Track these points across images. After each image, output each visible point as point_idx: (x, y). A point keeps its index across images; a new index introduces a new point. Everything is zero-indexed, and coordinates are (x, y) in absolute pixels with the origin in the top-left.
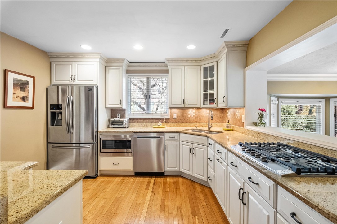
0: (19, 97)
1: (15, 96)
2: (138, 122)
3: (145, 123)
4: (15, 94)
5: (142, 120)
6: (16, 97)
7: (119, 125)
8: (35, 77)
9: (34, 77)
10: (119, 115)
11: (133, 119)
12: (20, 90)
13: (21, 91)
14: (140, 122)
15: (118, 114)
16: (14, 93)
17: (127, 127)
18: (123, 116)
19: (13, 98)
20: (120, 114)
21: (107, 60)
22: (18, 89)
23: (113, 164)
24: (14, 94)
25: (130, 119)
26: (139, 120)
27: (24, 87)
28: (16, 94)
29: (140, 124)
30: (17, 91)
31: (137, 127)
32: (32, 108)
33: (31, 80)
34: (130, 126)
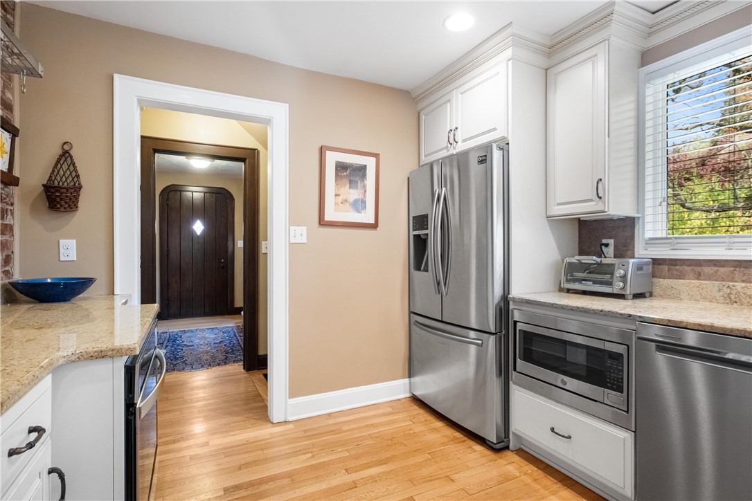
0: (346, 201)
1: (340, 199)
2: (699, 276)
3: (739, 285)
4: (339, 195)
5: (722, 270)
6: (342, 203)
7: (595, 282)
8: (379, 154)
9: (376, 156)
10: (607, 245)
11: (674, 262)
12: (348, 185)
13: (350, 188)
14: (709, 278)
15: (604, 241)
16: (338, 193)
17: (628, 291)
18: (625, 249)
19: (335, 203)
20: (611, 242)
21: (549, 43)
22: (345, 185)
23: (552, 430)
24: (337, 195)
25: (656, 262)
26: (707, 270)
27: (357, 179)
28: (341, 196)
29: (710, 286)
30: (343, 189)
31: (692, 298)
32: (374, 226)
33: (370, 163)
34: (656, 291)
